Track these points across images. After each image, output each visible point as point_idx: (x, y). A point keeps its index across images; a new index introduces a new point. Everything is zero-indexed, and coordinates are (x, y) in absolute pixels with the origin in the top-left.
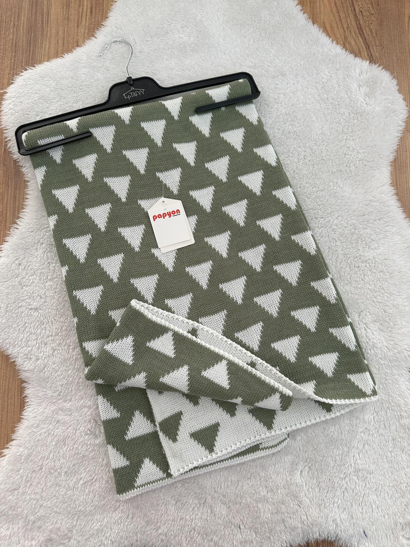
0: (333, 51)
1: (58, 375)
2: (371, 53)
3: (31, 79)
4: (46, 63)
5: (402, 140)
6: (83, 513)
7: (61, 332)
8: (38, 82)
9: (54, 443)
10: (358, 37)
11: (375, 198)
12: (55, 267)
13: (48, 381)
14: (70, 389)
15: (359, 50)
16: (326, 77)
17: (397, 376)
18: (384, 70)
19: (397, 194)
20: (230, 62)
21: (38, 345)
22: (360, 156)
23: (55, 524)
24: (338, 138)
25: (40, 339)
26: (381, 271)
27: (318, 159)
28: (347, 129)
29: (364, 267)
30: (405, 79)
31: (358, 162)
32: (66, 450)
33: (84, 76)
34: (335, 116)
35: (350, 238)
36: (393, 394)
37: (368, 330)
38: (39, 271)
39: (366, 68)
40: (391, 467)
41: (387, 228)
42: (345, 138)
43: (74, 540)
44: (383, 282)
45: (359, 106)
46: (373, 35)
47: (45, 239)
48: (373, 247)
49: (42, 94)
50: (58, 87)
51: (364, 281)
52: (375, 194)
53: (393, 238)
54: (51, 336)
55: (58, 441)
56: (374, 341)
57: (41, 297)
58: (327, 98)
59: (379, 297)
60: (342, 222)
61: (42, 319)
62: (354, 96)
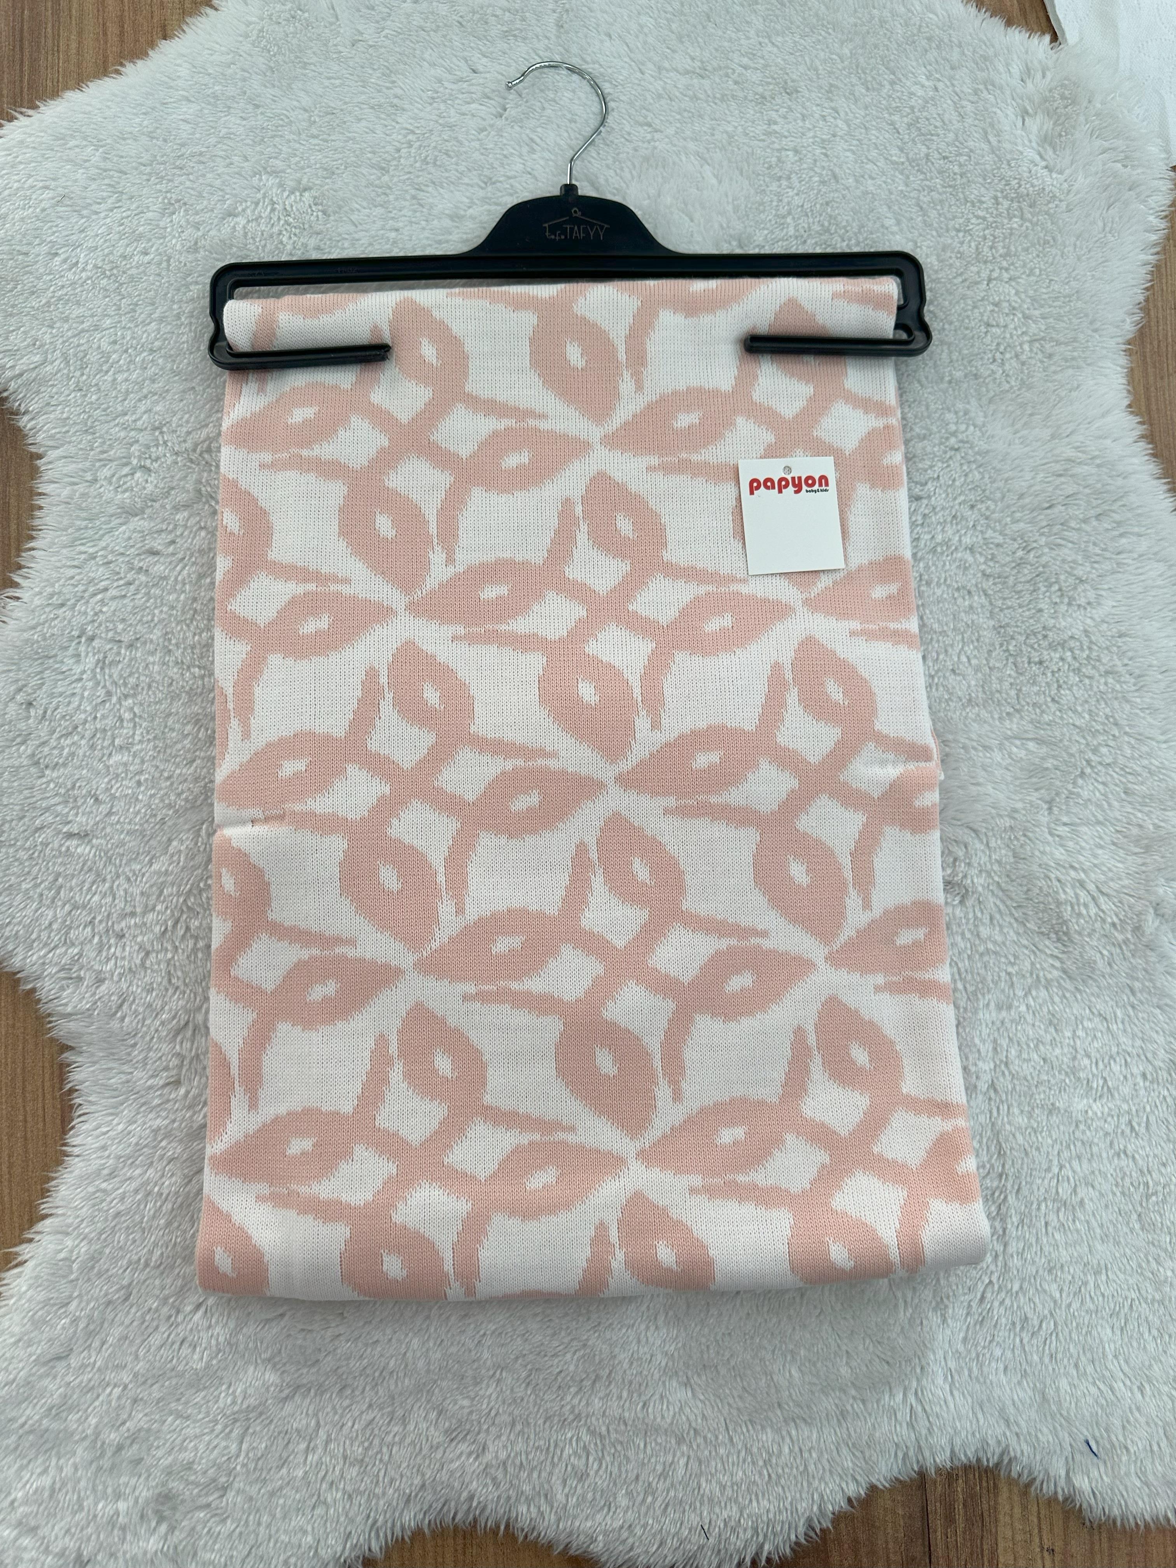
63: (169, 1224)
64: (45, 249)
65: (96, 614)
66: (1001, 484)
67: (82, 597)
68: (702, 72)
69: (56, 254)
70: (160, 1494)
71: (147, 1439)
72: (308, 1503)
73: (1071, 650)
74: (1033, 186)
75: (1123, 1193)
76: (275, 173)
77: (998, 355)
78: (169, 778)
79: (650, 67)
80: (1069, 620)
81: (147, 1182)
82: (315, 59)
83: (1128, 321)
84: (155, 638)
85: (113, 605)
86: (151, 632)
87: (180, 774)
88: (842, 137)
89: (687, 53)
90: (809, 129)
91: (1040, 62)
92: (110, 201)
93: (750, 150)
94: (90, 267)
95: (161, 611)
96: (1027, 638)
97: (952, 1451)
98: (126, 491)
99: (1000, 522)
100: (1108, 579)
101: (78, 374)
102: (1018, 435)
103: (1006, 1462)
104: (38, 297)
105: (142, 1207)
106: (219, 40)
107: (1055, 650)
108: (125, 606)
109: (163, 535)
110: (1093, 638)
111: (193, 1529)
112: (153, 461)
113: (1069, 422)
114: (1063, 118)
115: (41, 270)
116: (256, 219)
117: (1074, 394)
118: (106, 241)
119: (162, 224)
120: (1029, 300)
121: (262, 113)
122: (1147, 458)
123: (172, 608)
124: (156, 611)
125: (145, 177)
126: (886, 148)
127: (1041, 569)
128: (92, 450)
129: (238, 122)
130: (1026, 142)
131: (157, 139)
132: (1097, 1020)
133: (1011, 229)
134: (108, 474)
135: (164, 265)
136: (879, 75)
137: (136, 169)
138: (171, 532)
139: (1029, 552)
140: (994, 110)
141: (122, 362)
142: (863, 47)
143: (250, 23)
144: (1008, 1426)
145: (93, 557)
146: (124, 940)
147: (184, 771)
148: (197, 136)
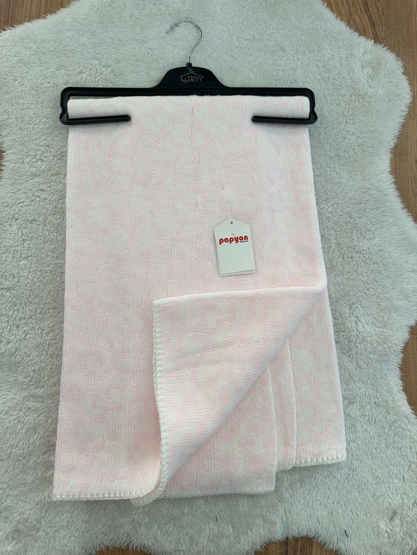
0: (337, 28)
1: (30, 360)
2: (376, 33)
3: (9, 41)
4: (26, 23)
5: (404, 126)
6: (53, 505)
7: (35, 315)
8: (17, 44)
9: (24, 431)
10: (364, 15)
11: (373, 186)
12: (29, 244)
13: (19, 366)
14: (42, 376)
15: (363, 28)
16: (328, 55)
17: (386, 371)
18: (388, 51)
19: (396, 183)
20: (227, 33)
21: (9, 327)
22: (360, 141)
23: (23, 515)
24: (338, 121)
25: (11, 321)
26: (375, 263)
27: (315, 142)
28: (348, 112)
29: (357, 258)
30: (410, 61)
31: (357, 147)
32: (36, 438)
33: (68, 40)
34: (336, 97)
35: (344, 227)
36: (381, 390)
37: (359, 323)
38: (13, 249)
39: (370, 47)
40: (375, 464)
41: (384, 218)
42: (344, 121)
43: (43, 531)
44: (377, 274)
45: (361, 88)
46: (379, 13)
47: (20, 215)
48: (368, 237)
49: (22, 57)
50: (39, 50)
51: (357, 272)
52: (373, 181)
53: (389, 229)
54: (24, 318)
55: (28, 429)
56: (364, 334)
57: (14, 276)
58: (328, 77)
59: (371, 290)
60: (338, 210)
61: (14, 300)
62: (356, 77)
63: (26, 432)
64: (13, 78)
65: (19, 211)
66: (344, 194)
67: (15, 204)
68: (253, 40)
69: (16, 80)
70: (14, 530)
71: (11, 510)
72: (68, 536)
73: (363, 254)
74: (364, 92)
75: (365, 445)
76: (98, 59)
77: (347, 149)
78: (41, 271)
79: (235, 37)
80: (363, 243)
81: (19, 417)
82: (116, 20)
83: (392, 142)
84: (40, 220)
85: (26, 208)
86: (39, 218)
87: (45, 270)
88: (299, 68)
89: (248, 33)
90: (288, 64)
91: (370, 49)
92: (38, 63)
93: (267, 69)
94: (28, 86)
95: (44, 210)
96: (348, 249)
97: (298, 532)
98: (34, 167)
99: (342, 207)
100: (378, 230)
101: (20, 124)
102: (351, 178)
103: (317, 536)
104: (8, 95)
105: (16, 426)
106: (82, 10)
107: (357, 254)
108: (30, 209)
109: (47, 184)
110: (371, 251)
111: (26, 543)
112: (45, 158)
113: (369, 175)
114: (376, 70)
115: (11, 85)
116: (90, 75)
117: (372, 165)
118: (35, 77)
119: (56, 73)
120: (359, 131)
121: (96, 38)
122: (395, 190)
123: (48, 210)
124: (42, 210)
125: (51, 56)
126: (314, 73)
127: (355, 225)
128: (23, 151)
129: (87, 40)
130: (363, 77)
131: (57, 43)
132: (361, 383)
133: (355, 106)
134: (28, 161)
135: (55, 88)
136: (314, 48)
137: (48, 53)
138: (49, 183)
139: (351, 218)
140: (353, 64)
141: (37, 121)
142: (309, 38)
143: (95, 5)
144: (319, 524)
145: (20, 190)
146: (19, 328)
147: (47, 269)
148: (72, 43)
